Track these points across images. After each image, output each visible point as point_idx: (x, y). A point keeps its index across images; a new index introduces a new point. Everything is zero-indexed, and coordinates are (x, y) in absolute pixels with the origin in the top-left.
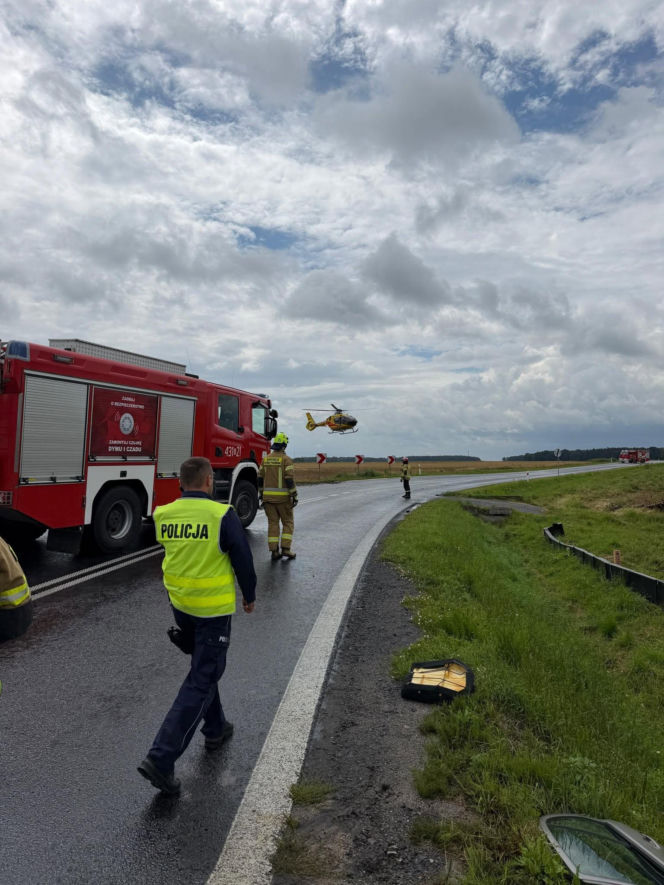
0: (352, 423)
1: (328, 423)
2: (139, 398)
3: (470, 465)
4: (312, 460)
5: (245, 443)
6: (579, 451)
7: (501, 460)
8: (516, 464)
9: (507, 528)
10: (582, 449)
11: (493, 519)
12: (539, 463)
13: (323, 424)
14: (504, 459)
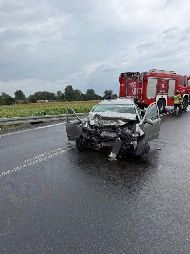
5: (186, 89)
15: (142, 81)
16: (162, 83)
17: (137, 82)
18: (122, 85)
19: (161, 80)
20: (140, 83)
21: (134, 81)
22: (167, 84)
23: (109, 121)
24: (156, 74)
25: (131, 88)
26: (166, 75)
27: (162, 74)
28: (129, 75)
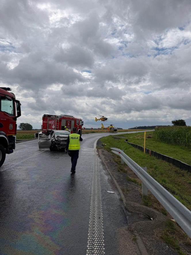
0: (106, 119)
1: (101, 119)
2: (70, 121)
3: (121, 130)
4: (97, 129)
5: (79, 126)
6: (149, 126)
7: (128, 129)
8: (131, 130)
9: (119, 140)
10: (150, 126)
11: (117, 139)
12: (135, 130)
13: (99, 120)
14: (129, 129)
15: (59, 121)
16: (68, 123)
17: (55, 121)
18: (45, 122)
19: (67, 121)
20: (57, 122)
21: (53, 120)
22: (70, 123)
23: (64, 138)
24: (65, 117)
25: (51, 124)
26: (70, 118)
27: (68, 118)
28: (49, 116)
